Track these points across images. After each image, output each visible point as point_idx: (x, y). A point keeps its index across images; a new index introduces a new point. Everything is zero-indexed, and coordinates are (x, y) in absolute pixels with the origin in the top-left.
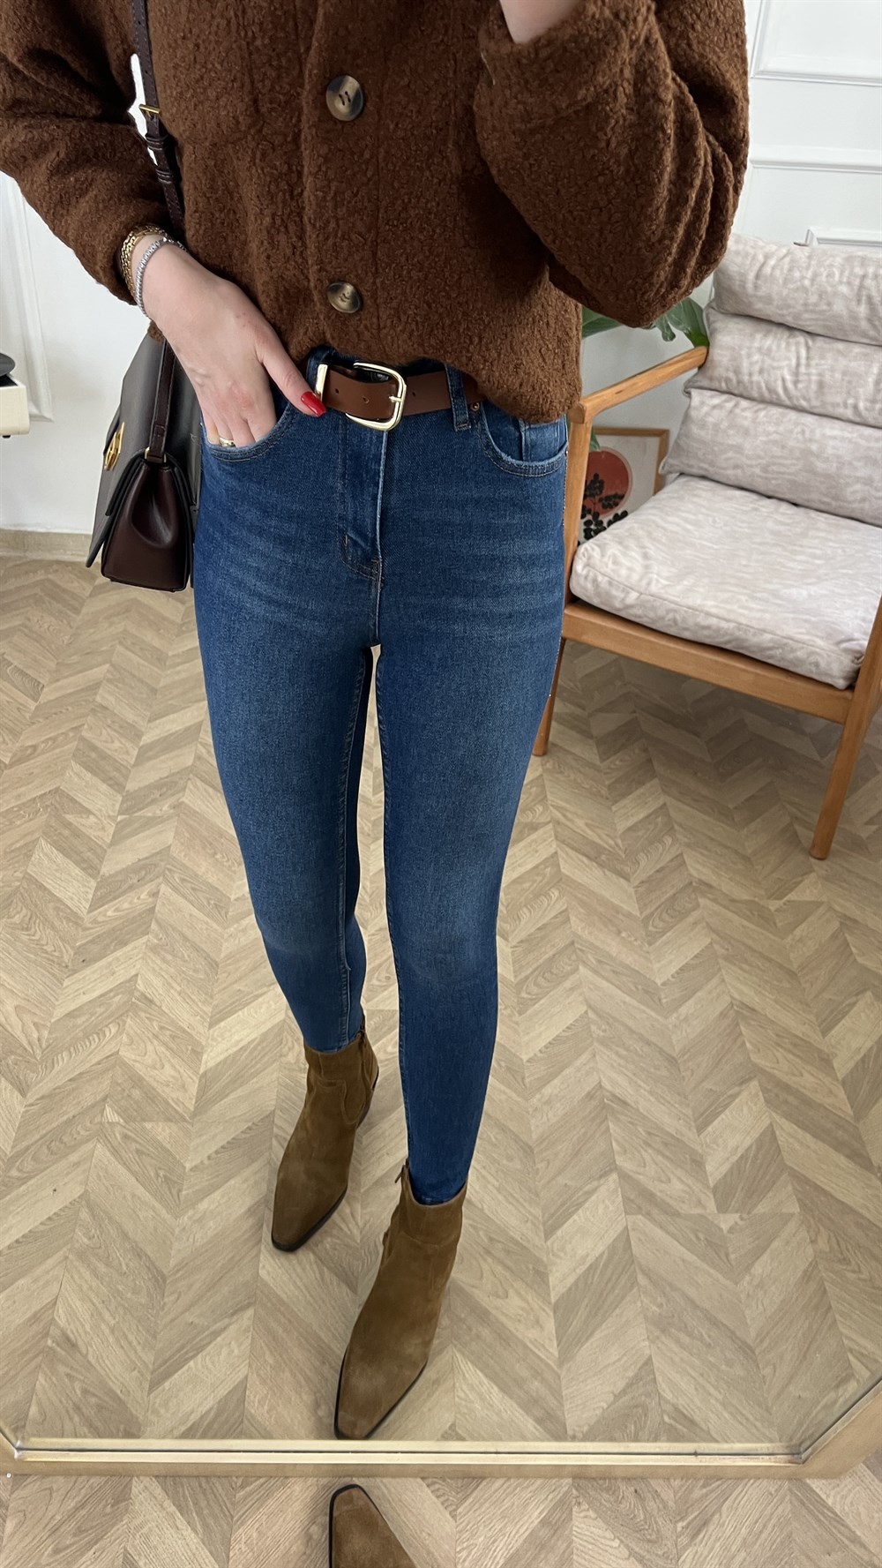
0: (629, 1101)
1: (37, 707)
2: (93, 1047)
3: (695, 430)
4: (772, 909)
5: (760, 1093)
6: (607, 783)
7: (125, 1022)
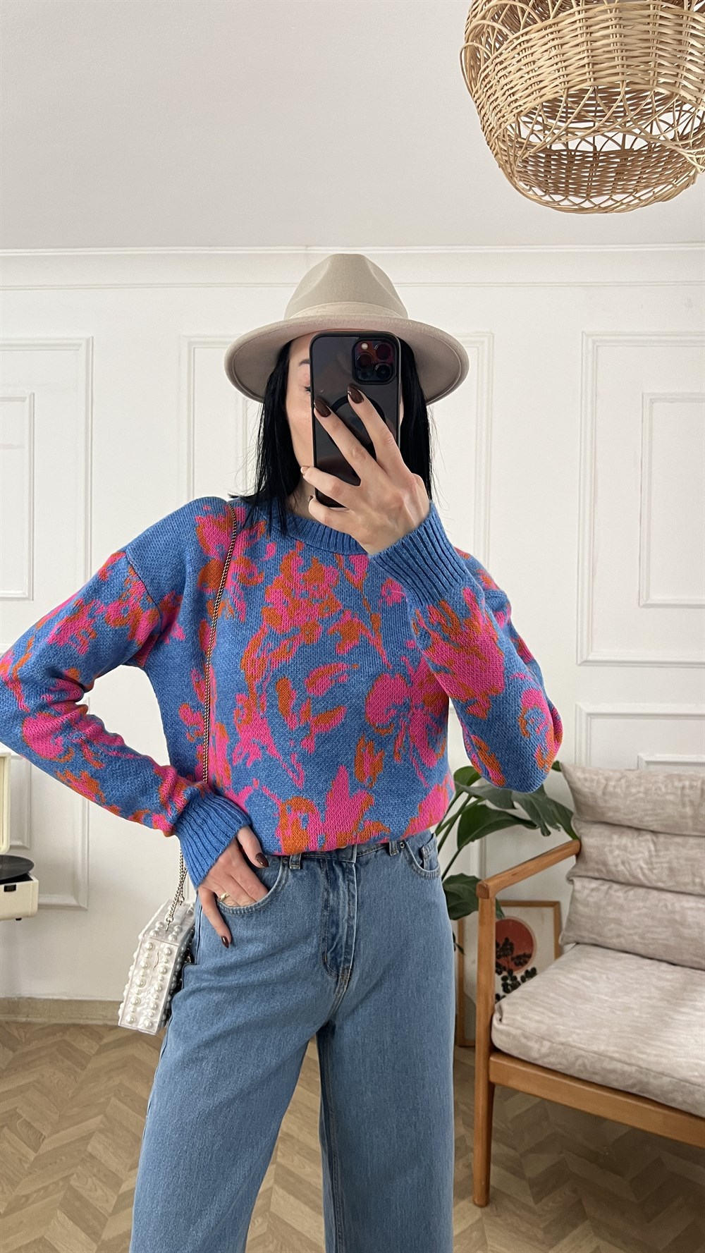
1: (35, 1159)
3: (580, 908)
6: (542, 1226)
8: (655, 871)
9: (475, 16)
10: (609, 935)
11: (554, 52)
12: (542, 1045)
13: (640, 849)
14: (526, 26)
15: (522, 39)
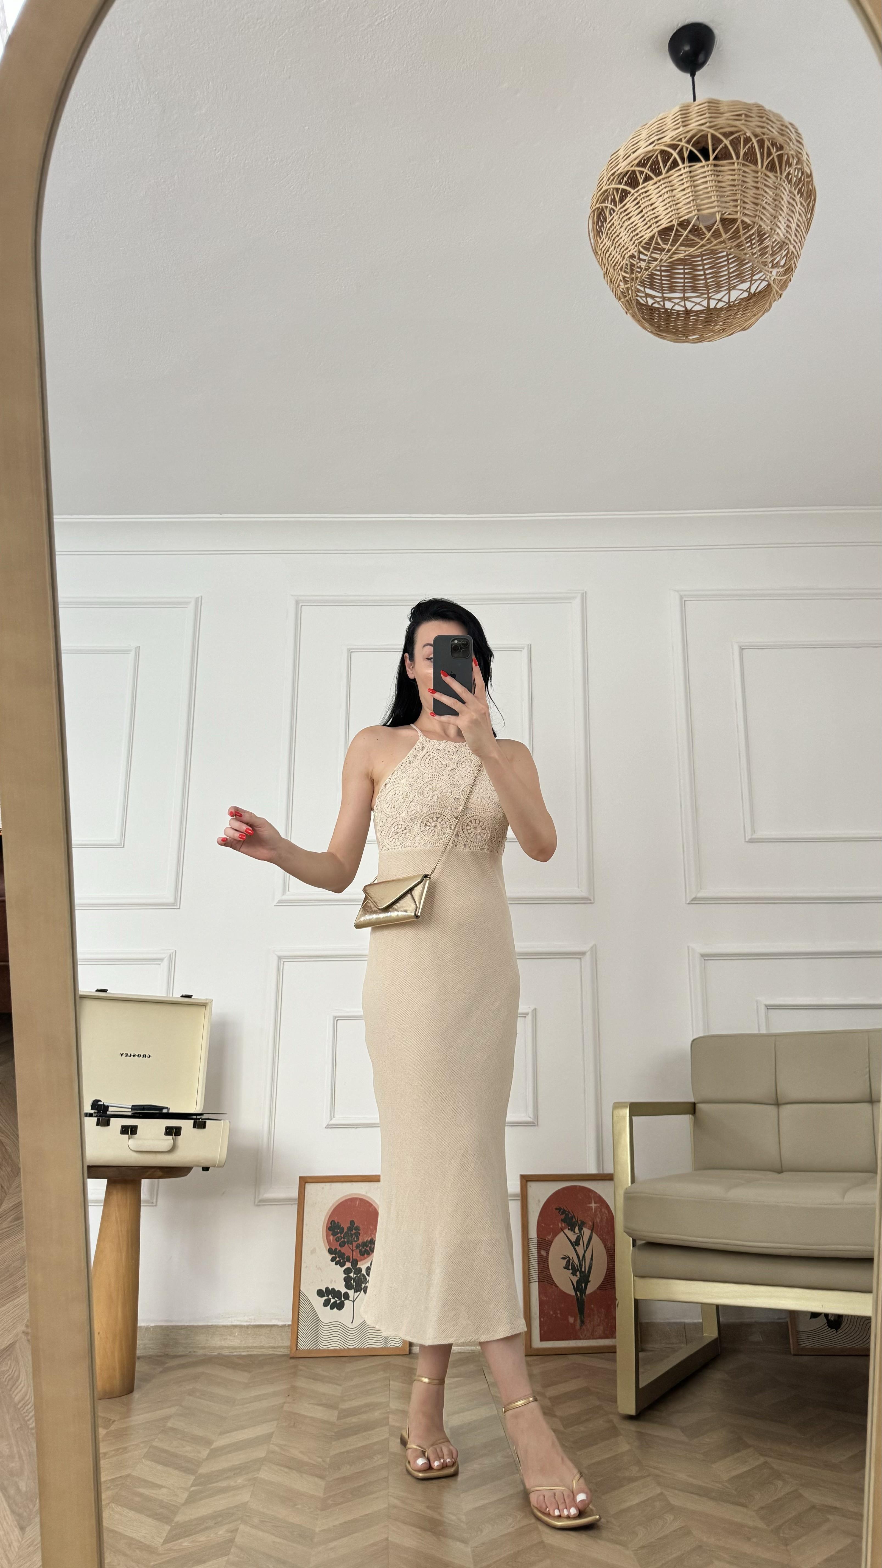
11: (666, 196)
14: (643, 183)
15: (641, 191)
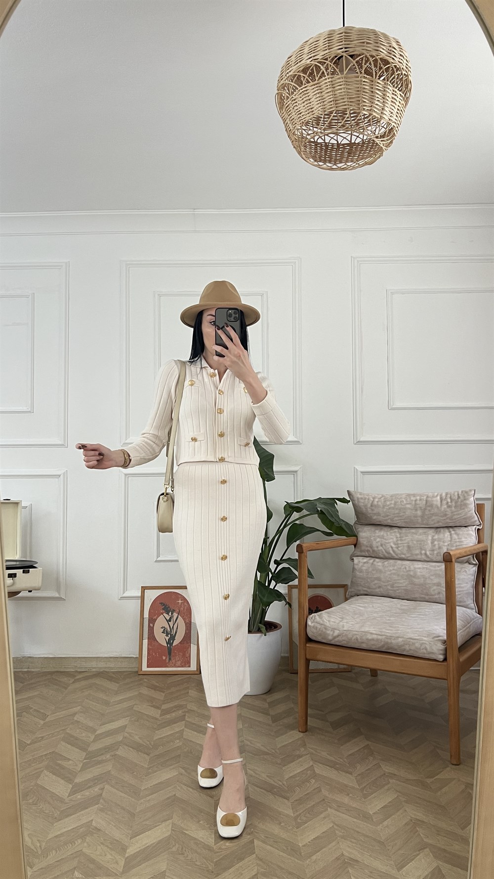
0: (359, 860)
1: (44, 724)
2: (69, 848)
3: (358, 574)
4: (429, 782)
5: (431, 854)
6: (337, 738)
7: (86, 838)
8: (399, 549)
9: (282, 80)
10: (374, 587)
12: (334, 632)
13: (392, 537)
15: (304, 90)
